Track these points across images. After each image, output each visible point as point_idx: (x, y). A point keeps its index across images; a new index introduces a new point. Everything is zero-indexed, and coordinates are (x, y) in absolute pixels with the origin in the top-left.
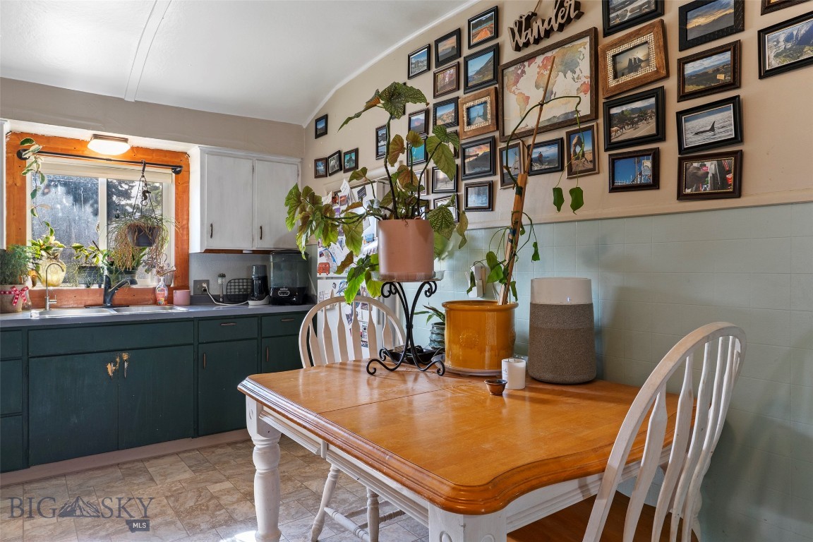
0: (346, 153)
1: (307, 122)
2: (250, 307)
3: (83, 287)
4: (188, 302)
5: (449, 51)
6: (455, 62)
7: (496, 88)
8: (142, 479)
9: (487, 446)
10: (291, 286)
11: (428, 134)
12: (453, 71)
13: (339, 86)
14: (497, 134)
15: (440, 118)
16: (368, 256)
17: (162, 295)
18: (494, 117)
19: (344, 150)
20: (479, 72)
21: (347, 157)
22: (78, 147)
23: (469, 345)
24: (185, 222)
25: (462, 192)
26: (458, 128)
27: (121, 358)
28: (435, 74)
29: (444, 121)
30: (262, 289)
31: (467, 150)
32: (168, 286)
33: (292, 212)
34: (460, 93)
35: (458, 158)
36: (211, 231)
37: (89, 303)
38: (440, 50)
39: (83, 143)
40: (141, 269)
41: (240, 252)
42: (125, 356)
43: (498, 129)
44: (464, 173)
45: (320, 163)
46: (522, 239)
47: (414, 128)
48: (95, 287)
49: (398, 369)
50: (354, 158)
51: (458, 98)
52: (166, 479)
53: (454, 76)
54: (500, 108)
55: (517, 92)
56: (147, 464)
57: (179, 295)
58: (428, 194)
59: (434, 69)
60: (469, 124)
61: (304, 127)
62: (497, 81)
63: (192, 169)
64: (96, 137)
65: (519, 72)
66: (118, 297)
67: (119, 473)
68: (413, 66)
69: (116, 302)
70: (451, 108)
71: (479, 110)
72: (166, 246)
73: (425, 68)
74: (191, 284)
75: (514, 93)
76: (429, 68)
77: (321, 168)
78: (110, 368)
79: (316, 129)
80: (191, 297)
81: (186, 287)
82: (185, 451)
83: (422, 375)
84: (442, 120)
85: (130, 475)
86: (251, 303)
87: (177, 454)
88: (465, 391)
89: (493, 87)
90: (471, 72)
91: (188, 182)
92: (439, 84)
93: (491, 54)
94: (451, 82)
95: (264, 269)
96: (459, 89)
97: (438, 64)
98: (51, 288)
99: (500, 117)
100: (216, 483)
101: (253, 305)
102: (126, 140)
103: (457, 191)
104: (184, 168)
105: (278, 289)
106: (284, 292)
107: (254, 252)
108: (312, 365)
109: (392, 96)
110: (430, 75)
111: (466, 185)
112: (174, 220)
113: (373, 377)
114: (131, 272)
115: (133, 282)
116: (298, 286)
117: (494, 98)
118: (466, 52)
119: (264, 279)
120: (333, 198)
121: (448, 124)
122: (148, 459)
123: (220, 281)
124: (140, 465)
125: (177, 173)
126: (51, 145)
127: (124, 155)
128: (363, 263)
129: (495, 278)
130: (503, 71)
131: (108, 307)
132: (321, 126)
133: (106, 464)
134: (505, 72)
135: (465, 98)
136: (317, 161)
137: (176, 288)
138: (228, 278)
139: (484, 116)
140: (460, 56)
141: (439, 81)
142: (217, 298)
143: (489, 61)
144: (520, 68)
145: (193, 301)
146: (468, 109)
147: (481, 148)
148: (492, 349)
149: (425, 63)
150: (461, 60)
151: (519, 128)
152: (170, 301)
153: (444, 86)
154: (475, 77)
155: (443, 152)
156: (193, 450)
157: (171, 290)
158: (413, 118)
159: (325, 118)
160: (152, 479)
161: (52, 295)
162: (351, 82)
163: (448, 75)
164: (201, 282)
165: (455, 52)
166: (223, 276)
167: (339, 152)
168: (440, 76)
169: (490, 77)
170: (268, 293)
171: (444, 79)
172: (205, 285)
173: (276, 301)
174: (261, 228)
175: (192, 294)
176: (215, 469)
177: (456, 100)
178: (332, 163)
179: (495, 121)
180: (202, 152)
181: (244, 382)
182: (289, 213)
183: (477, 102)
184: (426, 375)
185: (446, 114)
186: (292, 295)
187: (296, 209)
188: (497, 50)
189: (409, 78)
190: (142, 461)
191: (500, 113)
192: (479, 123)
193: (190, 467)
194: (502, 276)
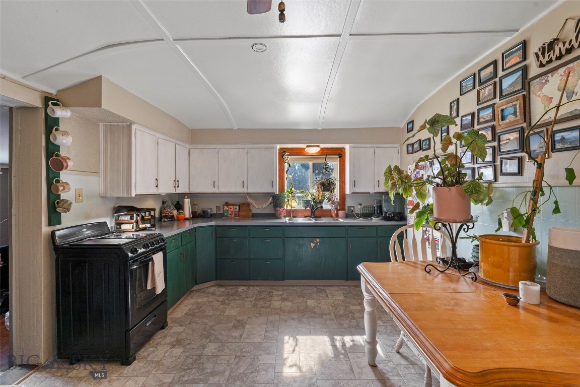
0: (424, 141)
1: (403, 125)
2: (373, 221)
3: (304, 208)
4: (345, 217)
5: (487, 75)
6: (492, 81)
7: (524, 95)
8: (323, 295)
9: (488, 344)
10: (393, 211)
11: (473, 127)
12: (491, 87)
13: (419, 104)
14: (525, 125)
15: (482, 118)
16: (428, 205)
17: (334, 213)
18: (523, 114)
19: (422, 139)
20: (510, 86)
21: (424, 143)
22: (302, 151)
23: (495, 266)
24: (344, 179)
25: (498, 163)
26: (494, 123)
27: (316, 241)
28: (478, 91)
29: (485, 119)
30: (379, 212)
31: (501, 136)
32: (336, 209)
33: (387, 180)
34: (497, 100)
35: (495, 141)
36: (354, 184)
37: (306, 215)
38: (482, 75)
39: (303, 149)
40: (326, 201)
41: (369, 193)
42: (318, 241)
43: (525, 121)
44: (500, 151)
45: (409, 146)
46: (541, 200)
47: (464, 124)
48: (308, 208)
49: (447, 271)
50: (428, 143)
51: (495, 104)
52: (333, 297)
53: (492, 91)
54: (527, 108)
55: (541, 95)
56: (326, 288)
57: (341, 213)
58: (474, 164)
59: (477, 87)
60: (503, 119)
61: (401, 127)
62: (525, 89)
63: (346, 155)
64: (308, 146)
65: (544, 81)
66: (317, 213)
67: (315, 290)
68: (464, 87)
69: (316, 215)
70: (490, 111)
71: (512, 110)
72: (335, 191)
73: (472, 88)
74: (346, 208)
75: (539, 96)
76: (474, 87)
77: (410, 149)
78: (312, 245)
79: (407, 128)
80: (346, 214)
81: (344, 209)
82: (342, 286)
83: (462, 278)
84: (484, 118)
85: (319, 292)
86: (373, 218)
87: (339, 286)
88: (488, 297)
89: (521, 94)
90: (504, 86)
91: (345, 161)
92: (482, 96)
93: (520, 72)
94: (489, 95)
95: (380, 201)
96: (495, 98)
97: (481, 84)
98: (293, 209)
99: (527, 114)
100: (354, 305)
101: (375, 221)
102: (318, 146)
103: (494, 162)
104: (343, 155)
105: (387, 212)
106: (390, 215)
107: (375, 193)
108: (397, 261)
109: (434, 123)
110: (475, 91)
111: (501, 158)
112: (339, 180)
113: (428, 275)
114: (321, 202)
115: (322, 207)
116: (397, 211)
117: (522, 102)
118: (500, 73)
119: (380, 207)
120: (416, 166)
121: (487, 120)
122: (327, 286)
123: (359, 207)
124: (323, 288)
125: (340, 157)
126: (293, 152)
127: (319, 152)
128: (425, 208)
129: (518, 224)
130: (529, 83)
131: (313, 217)
132: (410, 126)
133: (310, 284)
134: (531, 83)
135: (499, 104)
136: (408, 145)
137: (340, 210)
138: (363, 205)
139: (515, 113)
140: (496, 77)
141: (481, 94)
142: (358, 215)
143: (519, 77)
144: (544, 79)
145: (347, 216)
146: (502, 110)
147: (512, 135)
148: (515, 271)
149: (472, 85)
150: (497, 80)
151: (541, 120)
152: (337, 215)
153: (485, 98)
154: (508, 89)
155: (477, 145)
156: (346, 286)
157: (337, 211)
158: (464, 119)
159: (412, 122)
160: (327, 296)
161: (293, 211)
162: (427, 101)
163: (488, 90)
164: (351, 207)
165: (492, 75)
166: (361, 205)
167: (420, 140)
168: (482, 92)
169: (520, 87)
170: (382, 214)
171: (485, 93)
172: (352, 209)
173: (386, 218)
174: (379, 181)
175: (347, 212)
176: (354, 298)
177: (493, 106)
178: (417, 146)
179: (523, 117)
180: (350, 147)
181: (360, 266)
182: (385, 180)
183: (509, 105)
184: (465, 279)
185: (486, 114)
186: (394, 216)
187: (389, 178)
188: (525, 70)
189: (461, 95)
190: (324, 286)
191: (527, 111)
192: (510, 118)
193: (343, 294)
194: (524, 223)
